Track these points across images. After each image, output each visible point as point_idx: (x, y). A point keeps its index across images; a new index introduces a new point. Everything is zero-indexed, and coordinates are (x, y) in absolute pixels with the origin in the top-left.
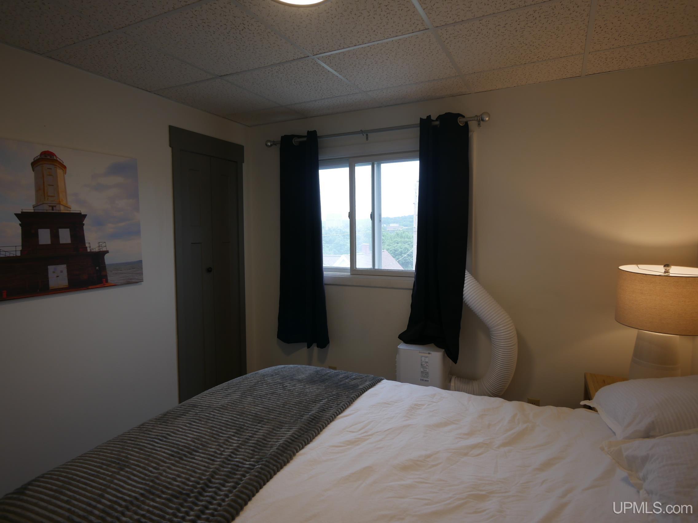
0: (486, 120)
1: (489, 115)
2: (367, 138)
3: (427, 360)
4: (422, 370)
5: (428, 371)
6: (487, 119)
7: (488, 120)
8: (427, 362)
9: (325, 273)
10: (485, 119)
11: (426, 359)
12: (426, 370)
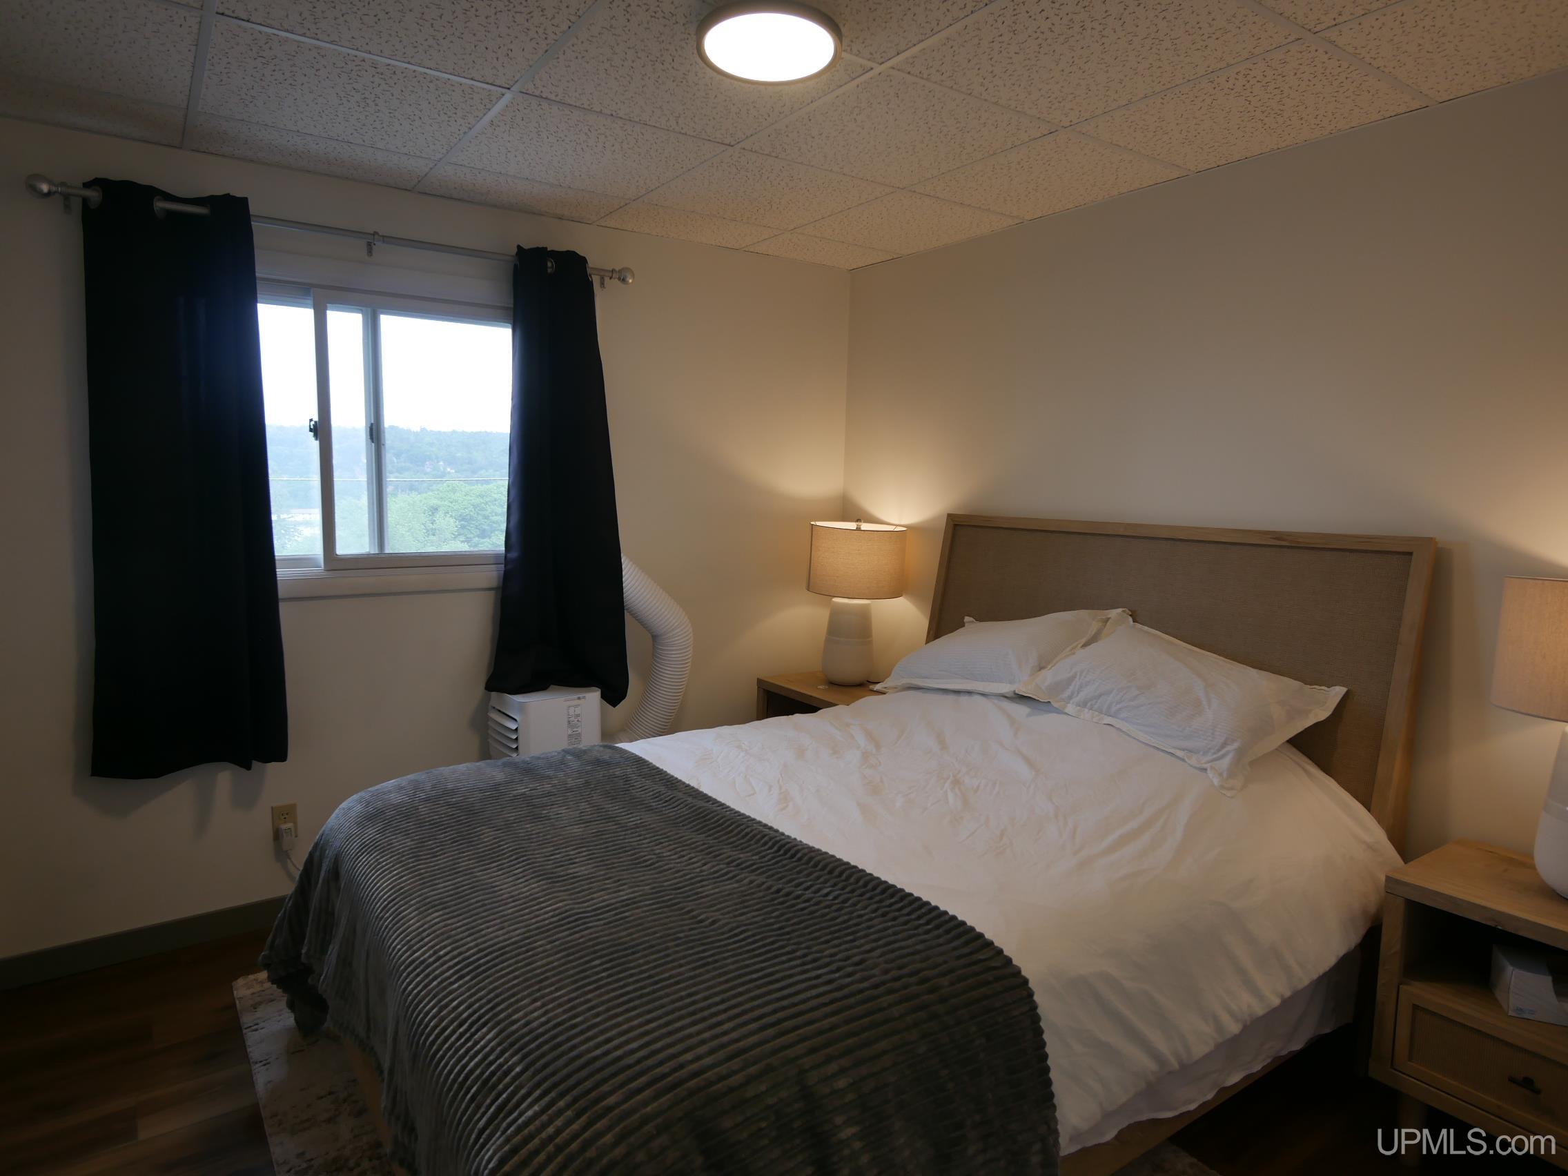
0: (628, 282)
1: (633, 276)
2: (370, 252)
3: (578, 711)
4: (570, 732)
5: (579, 730)
6: (630, 281)
7: (632, 282)
8: (578, 716)
9: (281, 572)
10: (628, 279)
11: (576, 709)
12: (575, 729)
